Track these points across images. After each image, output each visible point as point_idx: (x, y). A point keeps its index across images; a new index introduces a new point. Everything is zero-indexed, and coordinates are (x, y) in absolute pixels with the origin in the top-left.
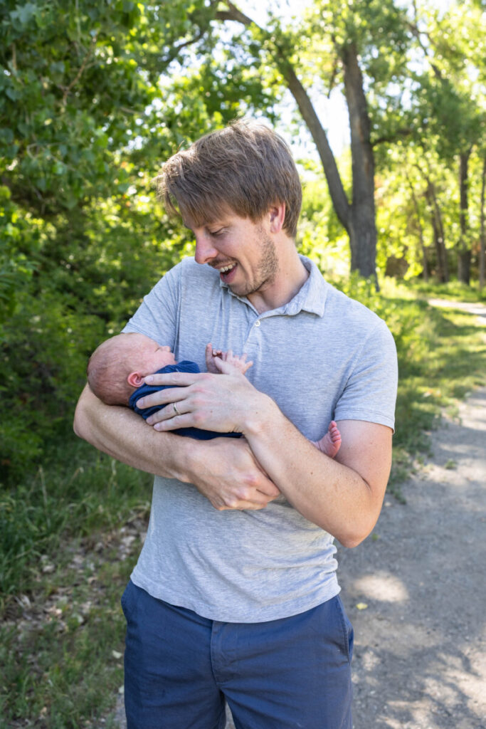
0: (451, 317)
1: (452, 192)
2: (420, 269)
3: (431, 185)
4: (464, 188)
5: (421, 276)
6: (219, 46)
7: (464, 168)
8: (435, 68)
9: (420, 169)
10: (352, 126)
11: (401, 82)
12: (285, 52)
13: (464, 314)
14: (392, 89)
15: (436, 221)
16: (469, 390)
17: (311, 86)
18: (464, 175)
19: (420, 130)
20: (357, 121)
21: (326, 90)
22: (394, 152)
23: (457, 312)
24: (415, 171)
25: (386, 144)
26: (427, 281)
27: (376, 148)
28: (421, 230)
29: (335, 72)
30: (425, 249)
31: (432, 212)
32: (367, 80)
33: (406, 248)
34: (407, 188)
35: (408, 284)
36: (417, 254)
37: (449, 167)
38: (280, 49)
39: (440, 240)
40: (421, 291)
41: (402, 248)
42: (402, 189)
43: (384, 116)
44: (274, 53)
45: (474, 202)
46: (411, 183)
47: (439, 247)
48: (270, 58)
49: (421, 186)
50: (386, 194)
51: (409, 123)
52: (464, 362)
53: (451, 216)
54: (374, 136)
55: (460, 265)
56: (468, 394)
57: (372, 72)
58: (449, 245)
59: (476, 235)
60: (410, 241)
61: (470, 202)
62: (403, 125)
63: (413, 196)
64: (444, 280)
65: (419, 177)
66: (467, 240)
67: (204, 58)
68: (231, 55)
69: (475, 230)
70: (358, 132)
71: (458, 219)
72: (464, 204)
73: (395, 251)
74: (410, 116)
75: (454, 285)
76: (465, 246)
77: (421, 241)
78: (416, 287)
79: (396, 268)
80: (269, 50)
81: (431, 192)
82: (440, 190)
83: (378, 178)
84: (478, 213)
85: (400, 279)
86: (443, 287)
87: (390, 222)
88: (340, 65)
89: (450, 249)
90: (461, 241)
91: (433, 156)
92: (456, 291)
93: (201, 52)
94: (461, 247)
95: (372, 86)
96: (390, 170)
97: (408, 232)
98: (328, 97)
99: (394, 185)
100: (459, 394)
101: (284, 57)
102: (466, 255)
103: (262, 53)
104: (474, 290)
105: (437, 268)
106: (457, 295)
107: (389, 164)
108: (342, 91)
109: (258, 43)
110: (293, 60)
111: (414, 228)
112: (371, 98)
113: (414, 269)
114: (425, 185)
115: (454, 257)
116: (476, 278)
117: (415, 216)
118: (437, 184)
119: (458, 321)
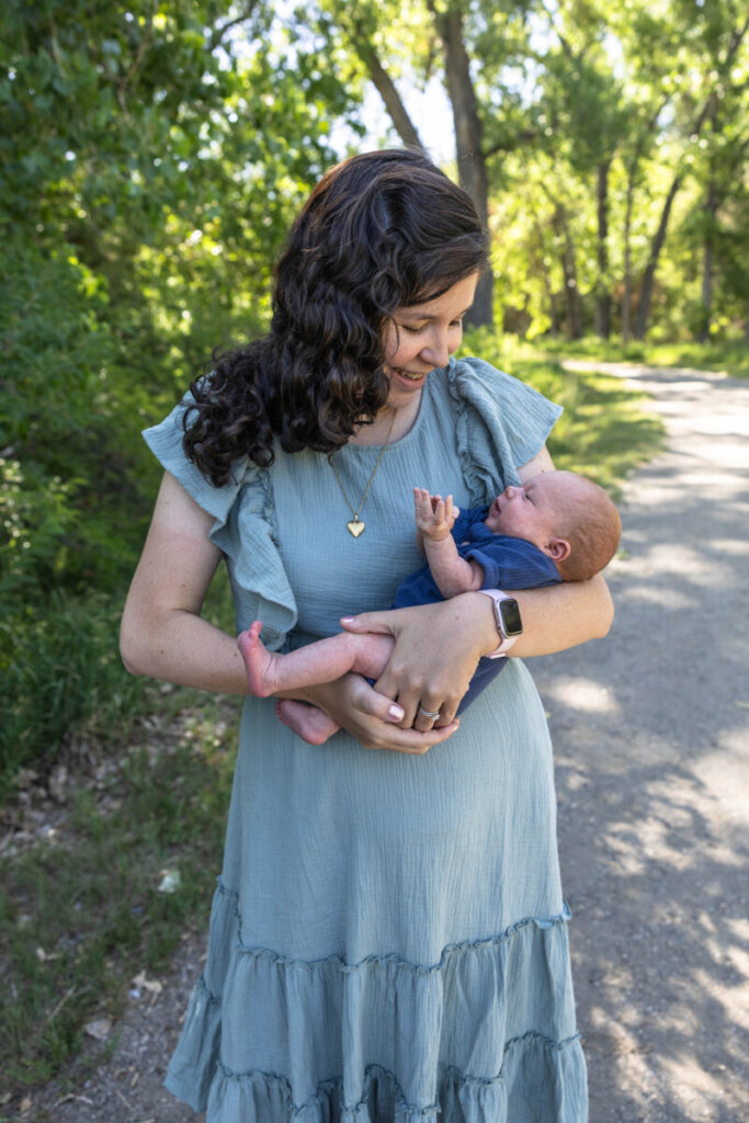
0: (591, 382)
1: (587, 219)
2: (548, 322)
3: (560, 209)
4: (603, 211)
5: (547, 332)
6: (276, 24)
7: (603, 184)
8: (564, 42)
9: (545, 188)
10: (457, 130)
11: (521, 65)
12: (365, 28)
13: (608, 377)
14: (509, 76)
15: (566, 259)
16: (629, 466)
17: (399, 77)
18: (602, 194)
19: (549, 132)
20: (464, 123)
21: (421, 83)
22: (512, 165)
23: (599, 376)
24: (538, 191)
25: (501, 153)
26: (556, 338)
27: (490, 162)
28: (547, 270)
29: (432, 56)
30: (553, 298)
31: (561, 246)
32: (475, 65)
33: (528, 298)
34: (528, 214)
35: (533, 342)
36: (542, 303)
37: (584, 181)
38: (359, 24)
39: (572, 283)
40: (550, 351)
41: (522, 297)
42: (522, 216)
43: (500, 116)
44: (352, 32)
45: (617, 229)
46: (533, 207)
47: (570, 293)
48: (346, 39)
49: (546, 211)
50: (502, 225)
51: (534, 123)
52: (620, 434)
53: (586, 250)
54: (487, 144)
55: (597, 316)
56: (630, 473)
57: (483, 51)
58: (584, 289)
59: (619, 275)
60: (533, 287)
61: (611, 230)
62: (526, 124)
63: (536, 226)
64: (577, 335)
65: (543, 199)
66: (606, 280)
67: (258, 44)
68: (294, 38)
69: (617, 267)
70: (465, 138)
71: (594, 253)
72: (603, 231)
73: (515, 300)
74: (533, 112)
75: (591, 341)
76: (605, 289)
77: (547, 285)
78: (543, 346)
79: (516, 322)
80: (345, 27)
81: (560, 219)
82: (573, 215)
83: (492, 203)
84: (622, 245)
85: (523, 338)
86: (576, 345)
87: (507, 264)
88: (439, 43)
89: (587, 295)
90: (598, 283)
91: (564, 167)
92: (593, 349)
93: (256, 34)
94: (600, 291)
95: (481, 72)
96: (507, 189)
97: (530, 274)
98: (423, 91)
99: (512, 212)
100: (621, 472)
101: (365, 36)
102: (605, 302)
103: (334, 31)
104: (615, 347)
105: (569, 320)
106: (595, 354)
107: (504, 182)
108: (443, 82)
109: (328, 16)
110: (376, 39)
111: (537, 269)
112: (482, 90)
113: (539, 324)
114: (551, 209)
115: (591, 305)
116: (618, 332)
117: (539, 253)
118: (569, 207)
119: (604, 386)
